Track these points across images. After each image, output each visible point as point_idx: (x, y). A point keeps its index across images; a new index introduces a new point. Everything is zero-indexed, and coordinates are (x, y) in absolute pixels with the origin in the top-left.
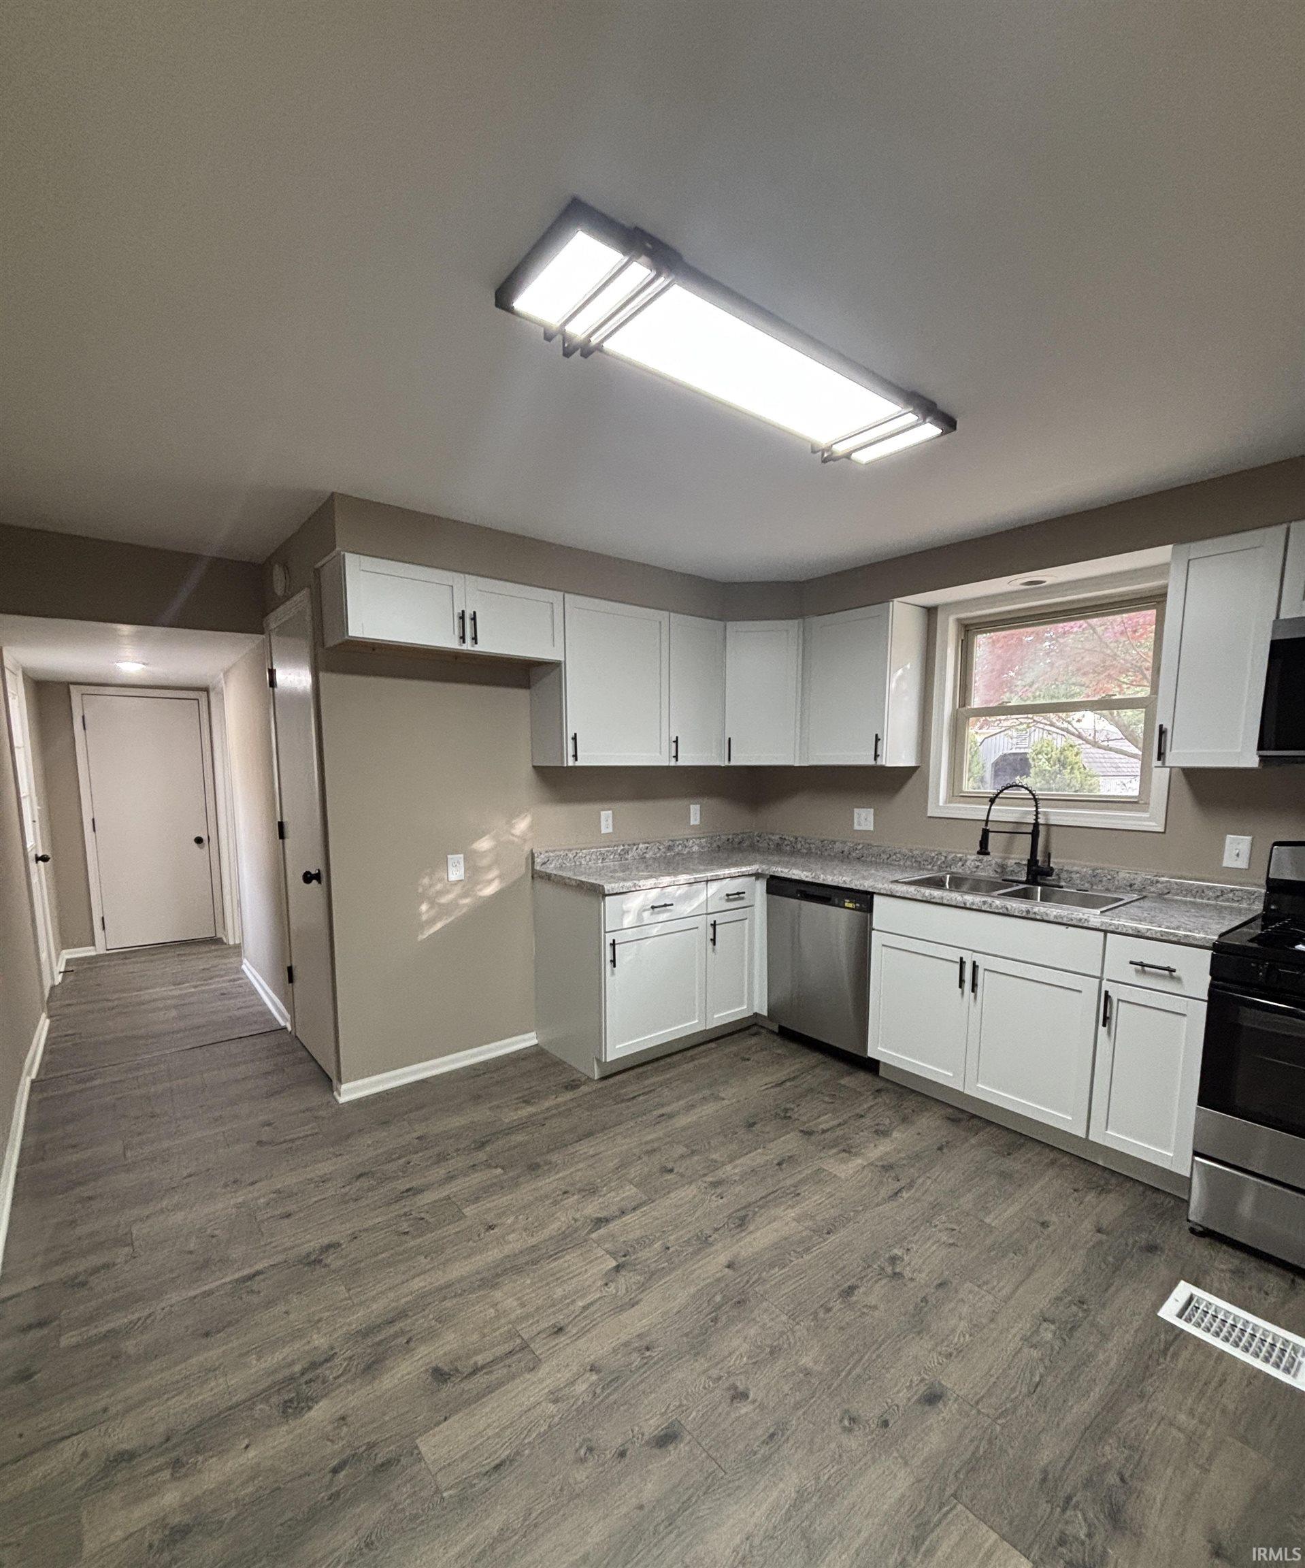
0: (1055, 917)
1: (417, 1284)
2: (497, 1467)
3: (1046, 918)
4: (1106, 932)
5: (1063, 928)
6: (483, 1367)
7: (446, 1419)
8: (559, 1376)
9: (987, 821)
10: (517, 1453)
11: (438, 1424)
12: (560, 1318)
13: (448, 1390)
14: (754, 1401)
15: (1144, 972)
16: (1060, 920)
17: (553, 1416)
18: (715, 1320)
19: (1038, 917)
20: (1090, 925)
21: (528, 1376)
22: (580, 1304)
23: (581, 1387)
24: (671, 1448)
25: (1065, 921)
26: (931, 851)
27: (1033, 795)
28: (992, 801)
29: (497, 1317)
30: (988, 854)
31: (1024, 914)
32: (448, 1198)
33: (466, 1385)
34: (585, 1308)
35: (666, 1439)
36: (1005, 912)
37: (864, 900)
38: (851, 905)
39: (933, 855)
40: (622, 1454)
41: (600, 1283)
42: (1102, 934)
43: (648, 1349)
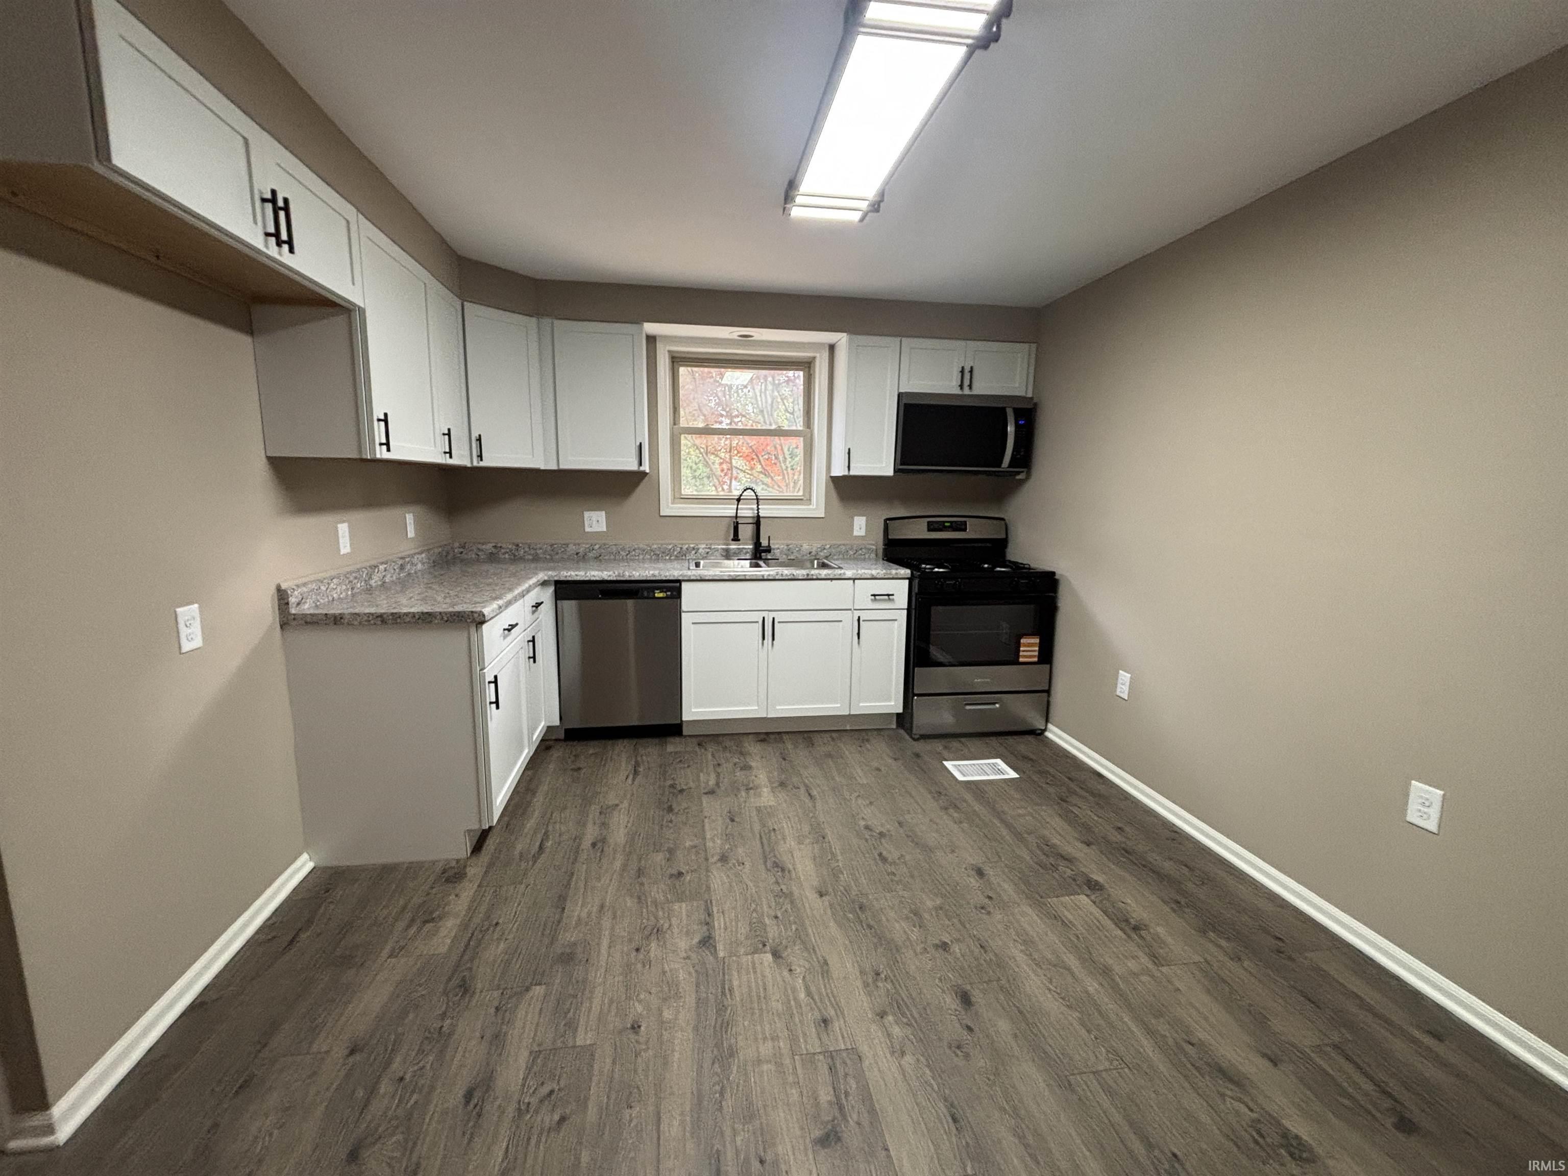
0: (825, 575)
1: (673, 1128)
2: (955, 1120)
3: (819, 577)
4: (854, 579)
5: (829, 581)
6: (837, 1097)
7: (887, 1150)
8: (876, 1041)
9: (736, 517)
10: (946, 1100)
11: (889, 1157)
12: (811, 1017)
13: (852, 1137)
14: (952, 941)
15: (875, 599)
16: (828, 577)
17: (918, 1060)
18: (870, 927)
19: (814, 577)
20: (846, 577)
21: (866, 1063)
22: (802, 995)
23: (896, 1031)
24: (973, 999)
25: (831, 577)
26: (667, 544)
27: (757, 496)
28: (739, 500)
29: (779, 1065)
30: (739, 540)
31: (805, 577)
32: (535, 1055)
33: (853, 1118)
34: (809, 994)
35: (966, 999)
36: (793, 577)
37: (673, 588)
38: (661, 595)
39: (670, 547)
40: (970, 1029)
41: (786, 973)
42: (852, 581)
43: (878, 974)
